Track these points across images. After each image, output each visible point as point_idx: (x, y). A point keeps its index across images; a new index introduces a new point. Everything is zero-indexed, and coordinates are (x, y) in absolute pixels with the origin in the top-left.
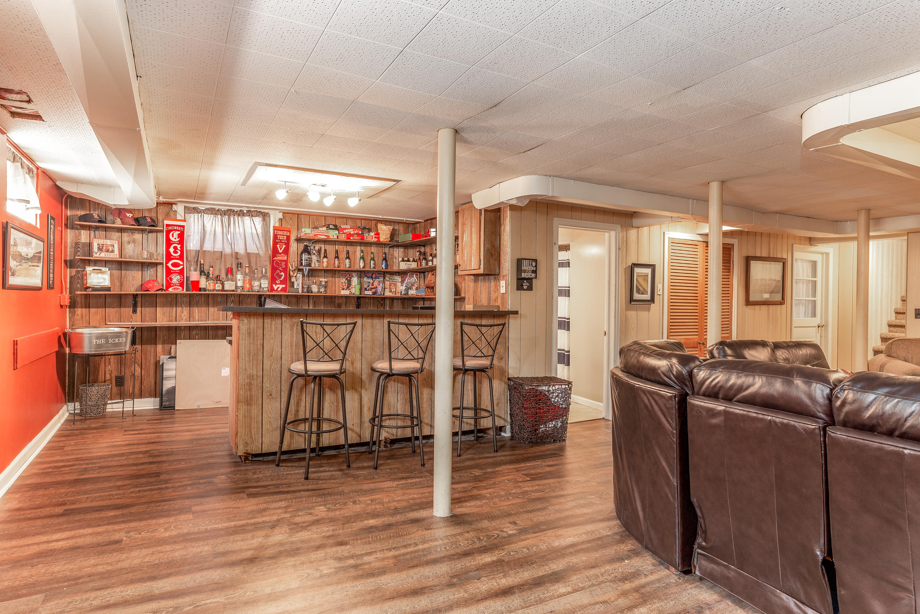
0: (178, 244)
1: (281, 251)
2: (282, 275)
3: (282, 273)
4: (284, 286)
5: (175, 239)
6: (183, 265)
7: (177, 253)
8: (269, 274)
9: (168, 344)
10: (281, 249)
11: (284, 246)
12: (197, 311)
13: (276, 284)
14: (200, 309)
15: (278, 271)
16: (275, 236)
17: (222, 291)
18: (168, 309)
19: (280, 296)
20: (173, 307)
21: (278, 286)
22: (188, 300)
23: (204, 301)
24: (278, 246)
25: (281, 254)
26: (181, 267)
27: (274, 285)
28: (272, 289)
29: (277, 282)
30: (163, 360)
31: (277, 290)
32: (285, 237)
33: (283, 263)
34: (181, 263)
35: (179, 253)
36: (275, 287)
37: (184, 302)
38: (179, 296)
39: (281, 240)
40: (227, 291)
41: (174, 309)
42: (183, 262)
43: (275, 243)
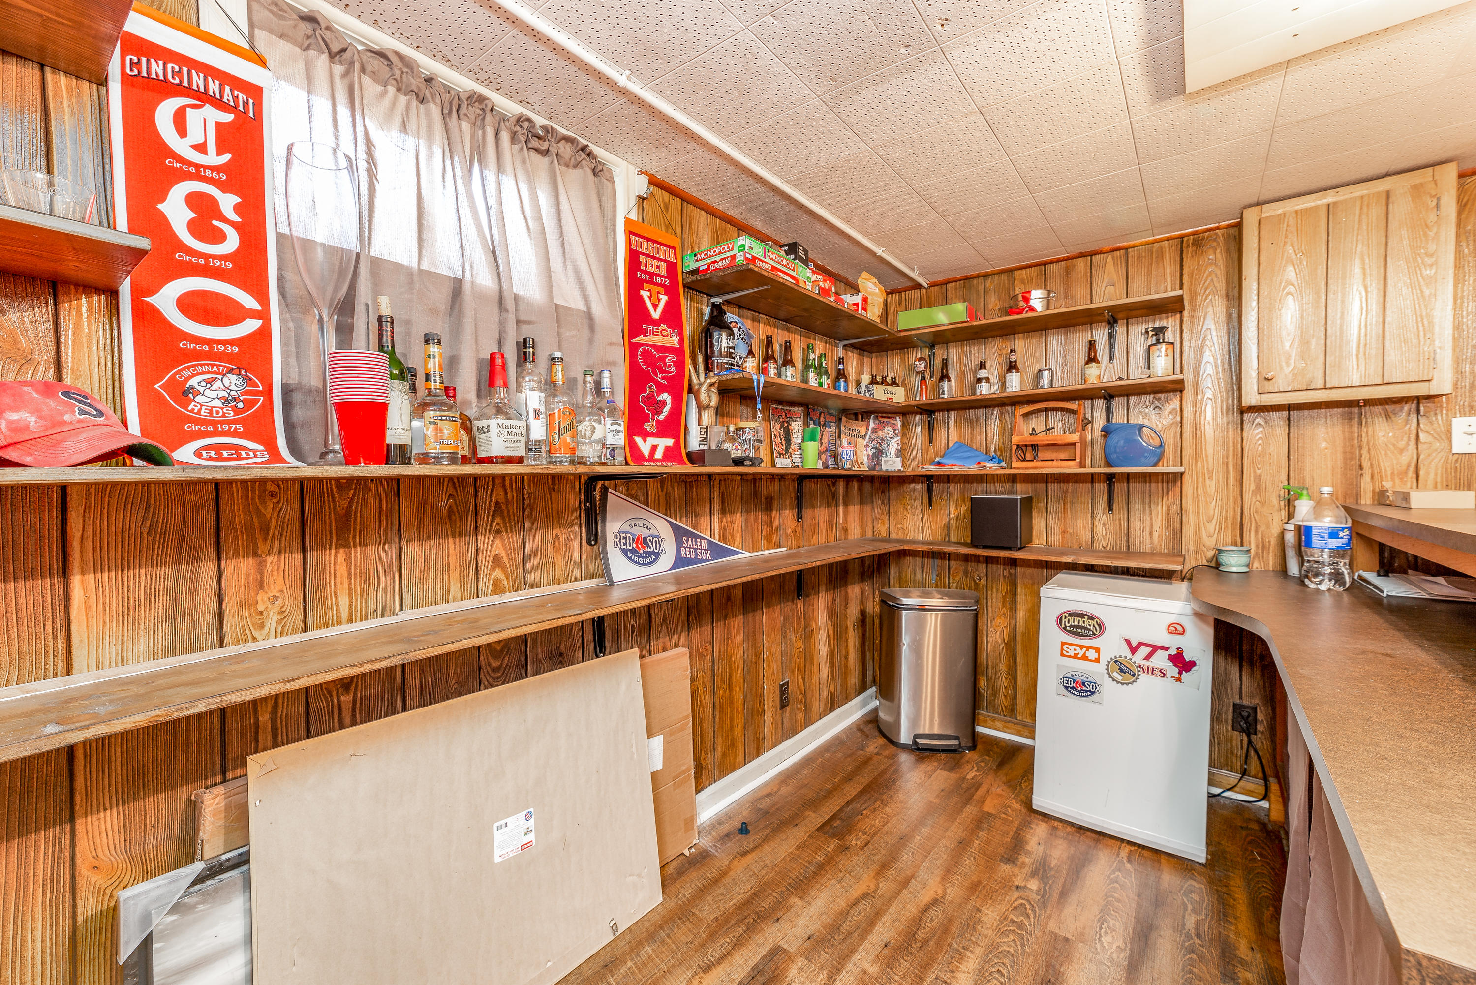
0: (224, 187)
1: (656, 315)
2: (664, 403)
3: (666, 397)
4: (670, 442)
5: (201, 148)
6: (264, 315)
7: (219, 237)
8: (621, 399)
9: (171, 784)
10: (655, 306)
11: (664, 298)
12: (342, 570)
13: (645, 435)
14: (357, 553)
15: (651, 388)
16: (633, 257)
17: (465, 460)
18: (164, 574)
19: (663, 479)
20: (197, 560)
21: (651, 441)
22: (291, 511)
23: (380, 513)
24: (645, 294)
25: (656, 323)
26: (251, 326)
27: (638, 440)
28: (636, 455)
29: (648, 426)
30: (146, 918)
31: (651, 458)
32: (663, 265)
33: (670, 358)
34: (249, 302)
35: (232, 242)
36: (645, 446)
37: (265, 529)
38: (238, 493)
39: (652, 274)
40: (489, 460)
41: (207, 570)
42: (262, 296)
43: (634, 285)
